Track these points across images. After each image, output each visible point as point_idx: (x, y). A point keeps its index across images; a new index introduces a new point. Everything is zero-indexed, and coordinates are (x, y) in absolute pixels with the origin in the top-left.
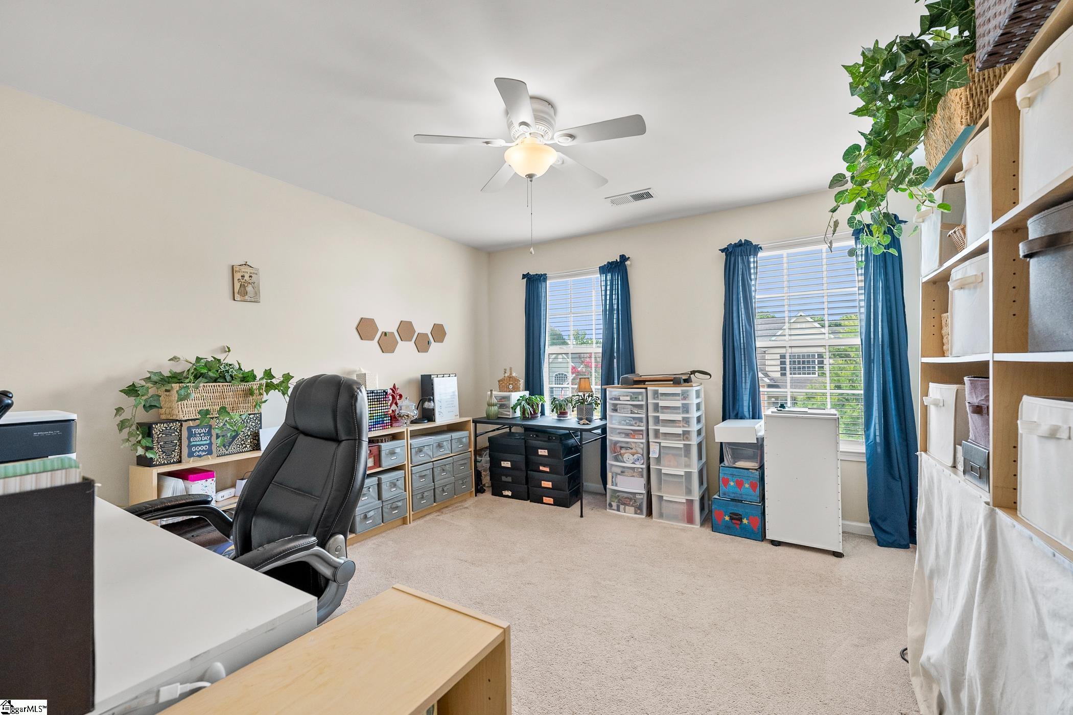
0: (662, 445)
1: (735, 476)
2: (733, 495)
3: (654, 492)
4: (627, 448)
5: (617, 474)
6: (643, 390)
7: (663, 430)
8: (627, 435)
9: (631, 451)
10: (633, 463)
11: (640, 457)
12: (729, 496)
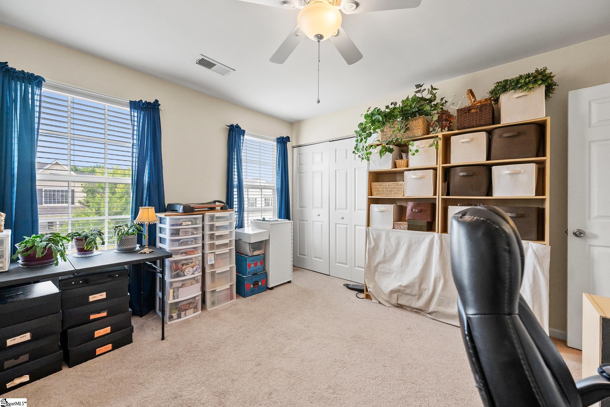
0: (216, 253)
1: (254, 261)
2: (252, 272)
3: (208, 289)
4: (187, 264)
5: (178, 288)
6: (201, 216)
7: (217, 242)
8: (186, 253)
9: (191, 265)
10: (193, 274)
11: (198, 268)
12: (251, 273)
